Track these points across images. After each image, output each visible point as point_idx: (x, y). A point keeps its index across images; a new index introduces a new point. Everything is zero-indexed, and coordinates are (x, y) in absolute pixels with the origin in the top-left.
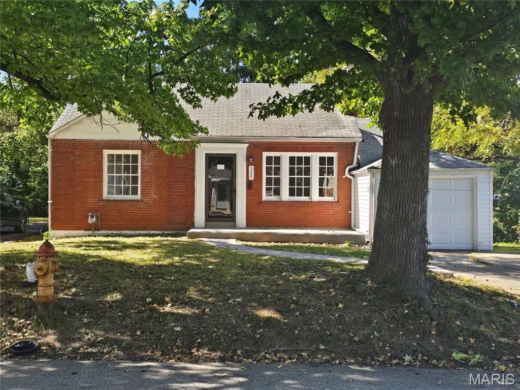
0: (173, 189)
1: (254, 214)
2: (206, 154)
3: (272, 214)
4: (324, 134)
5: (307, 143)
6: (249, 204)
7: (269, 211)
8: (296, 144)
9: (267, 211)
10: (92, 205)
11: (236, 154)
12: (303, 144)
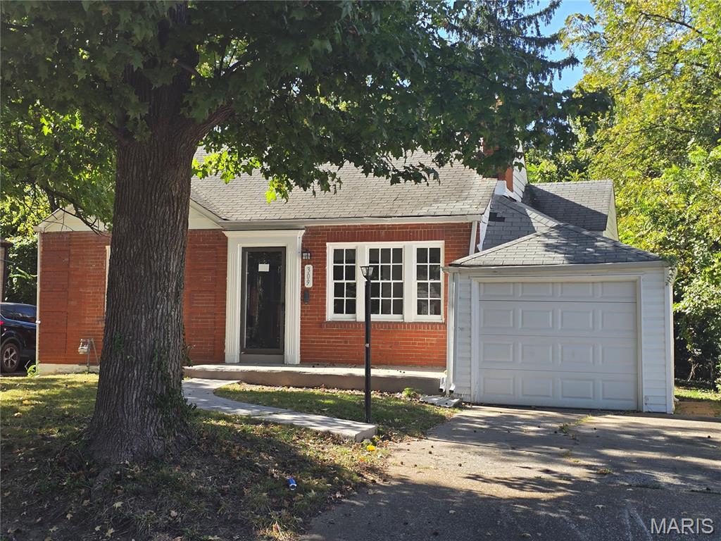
0: (197, 303)
1: (313, 342)
2: (244, 249)
3: (341, 342)
4: (423, 211)
5: (394, 227)
6: (305, 326)
7: (336, 338)
8: (377, 229)
9: (332, 338)
10: (89, 328)
11: (285, 247)
12: (388, 229)
